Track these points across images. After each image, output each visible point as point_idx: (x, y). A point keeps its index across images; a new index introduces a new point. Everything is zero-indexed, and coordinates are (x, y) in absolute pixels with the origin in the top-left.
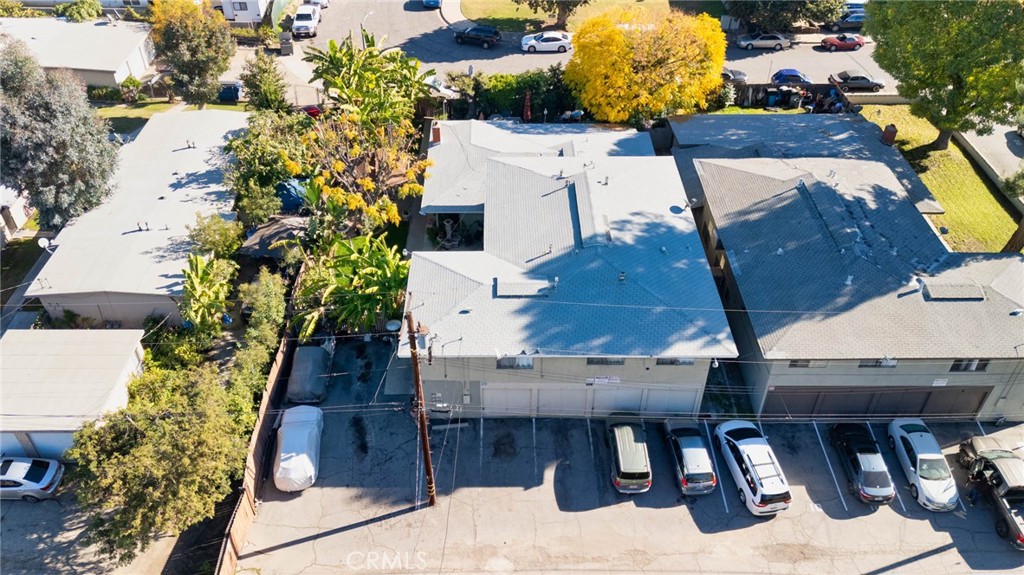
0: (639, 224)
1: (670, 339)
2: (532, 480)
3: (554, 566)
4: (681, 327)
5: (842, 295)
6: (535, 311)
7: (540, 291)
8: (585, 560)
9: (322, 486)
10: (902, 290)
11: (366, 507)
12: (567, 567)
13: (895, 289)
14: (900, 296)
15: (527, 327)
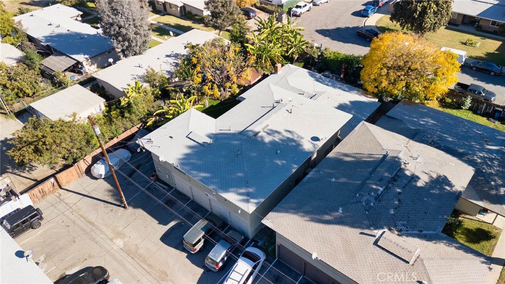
0: (283, 136)
1: (231, 189)
2: (163, 222)
3: (133, 257)
4: (240, 187)
5: (330, 215)
6: (194, 150)
7: (204, 142)
8: (145, 262)
9: (105, 181)
10: (366, 231)
11: (108, 196)
12: (137, 260)
13: (363, 228)
14: (361, 233)
15: (186, 155)
